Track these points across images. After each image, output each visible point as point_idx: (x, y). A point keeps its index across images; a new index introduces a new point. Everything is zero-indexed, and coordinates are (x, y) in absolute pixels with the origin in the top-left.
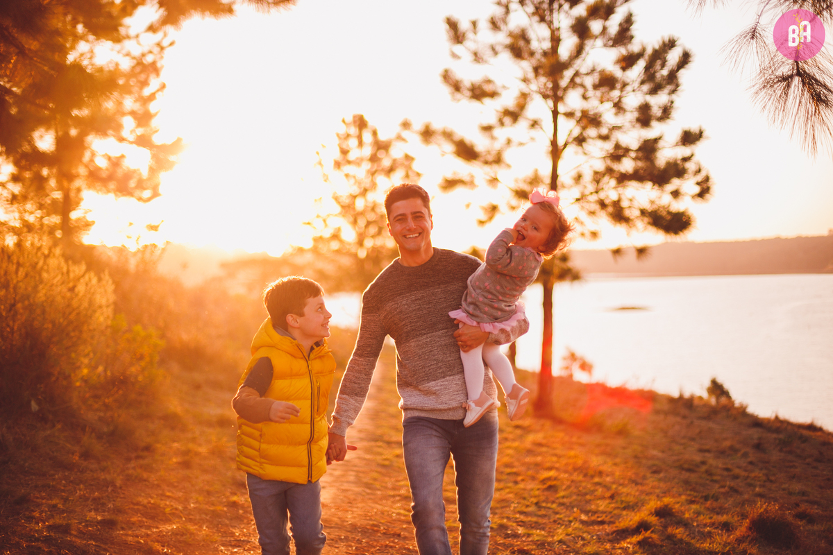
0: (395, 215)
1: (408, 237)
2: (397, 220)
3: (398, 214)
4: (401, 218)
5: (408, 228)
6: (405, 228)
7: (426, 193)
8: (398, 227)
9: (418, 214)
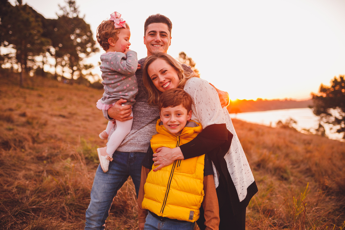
0: (149, 31)
1: (154, 46)
2: (150, 35)
3: (152, 30)
4: (153, 34)
5: (156, 40)
6: (154, 40)
7: (171, 22)
8: (150, 38)
9: (164, 34)
